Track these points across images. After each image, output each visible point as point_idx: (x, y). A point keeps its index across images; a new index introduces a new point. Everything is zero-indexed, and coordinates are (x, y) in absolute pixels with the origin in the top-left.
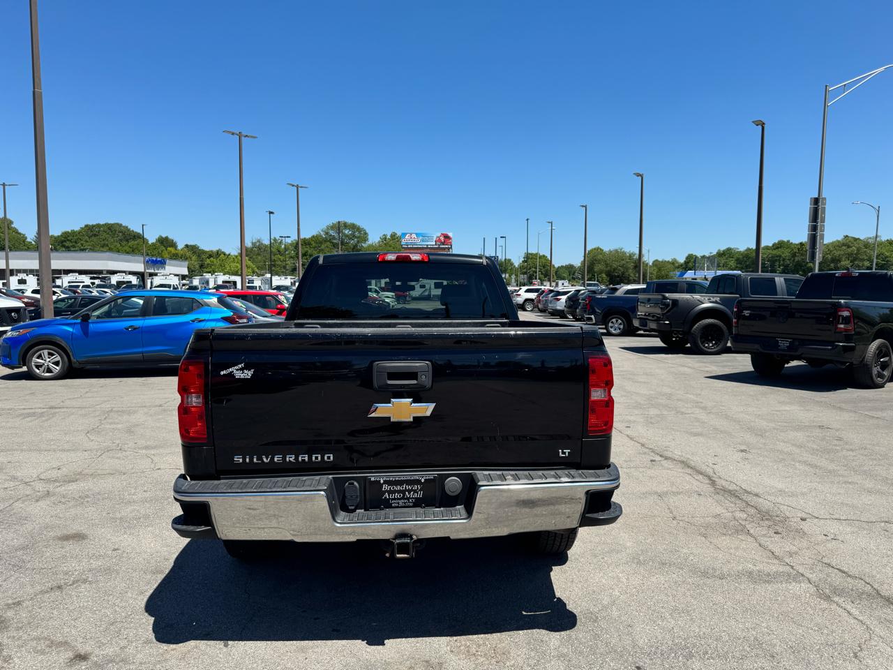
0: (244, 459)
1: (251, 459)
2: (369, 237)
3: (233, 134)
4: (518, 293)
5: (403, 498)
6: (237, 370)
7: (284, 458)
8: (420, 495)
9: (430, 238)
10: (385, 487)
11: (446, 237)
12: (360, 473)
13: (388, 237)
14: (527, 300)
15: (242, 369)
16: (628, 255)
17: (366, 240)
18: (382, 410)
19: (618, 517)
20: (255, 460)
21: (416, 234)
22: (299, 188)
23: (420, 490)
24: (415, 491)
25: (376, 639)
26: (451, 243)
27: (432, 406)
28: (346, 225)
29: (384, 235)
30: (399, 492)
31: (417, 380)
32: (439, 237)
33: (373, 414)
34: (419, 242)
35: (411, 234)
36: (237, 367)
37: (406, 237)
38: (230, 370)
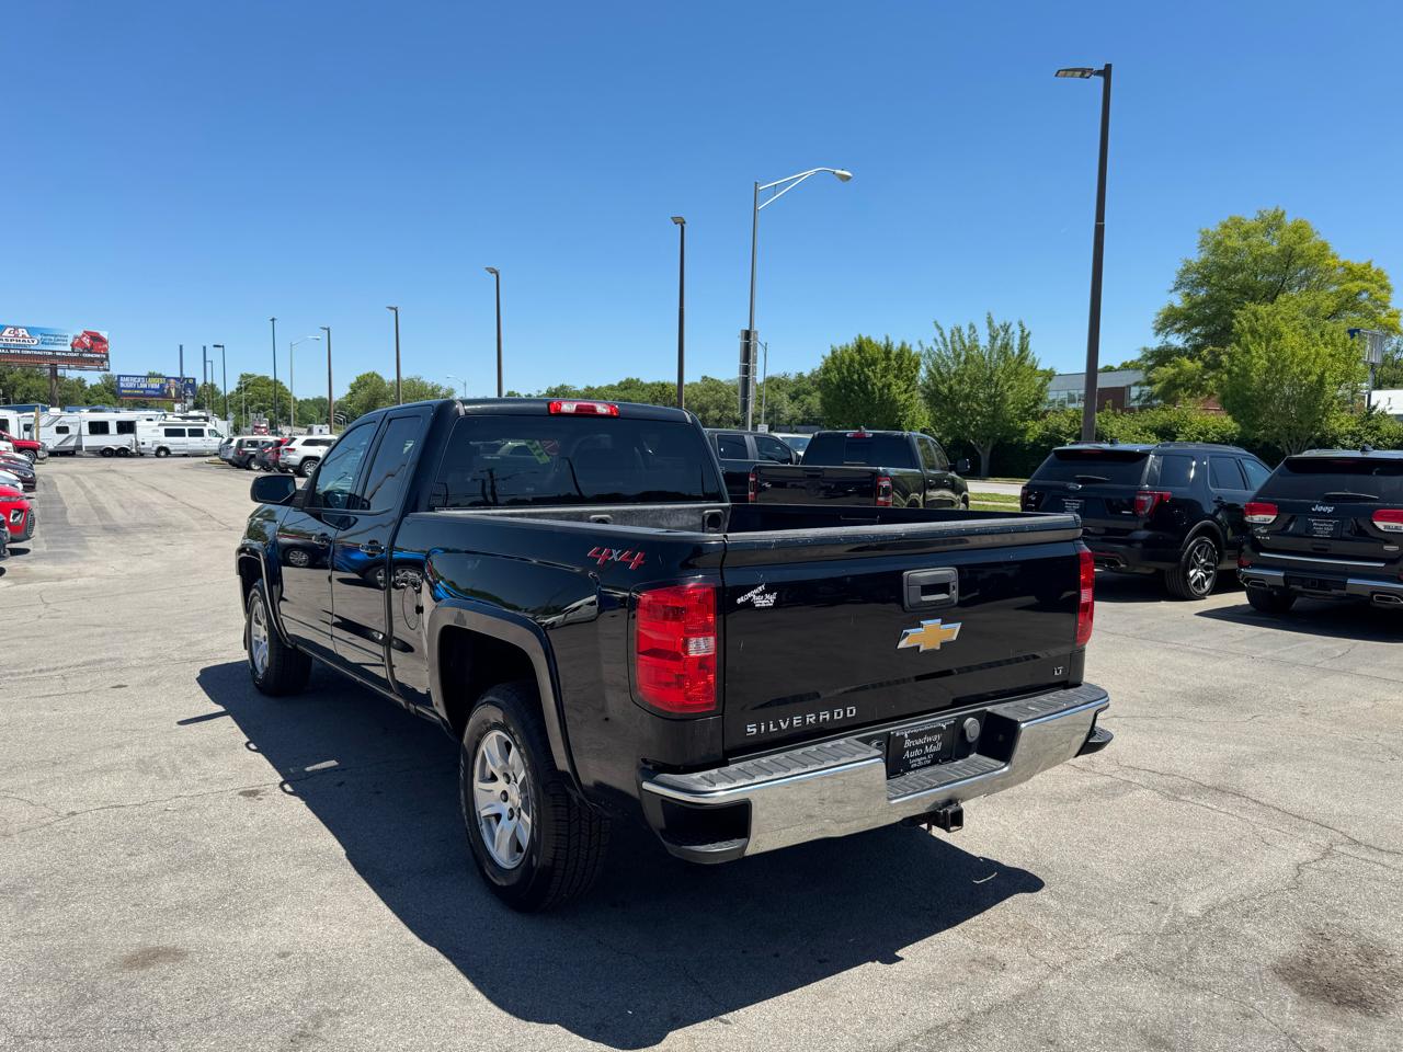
0: (759, 728)
1: (767, 727)
4: (291, 447)
5: (922, 755)
6: (757, 595)
7: (804, 720)
8: (938, 748)
9: (61, 339)
10: (908, 743)
11: (96, 338)
14: (306, 459)
15: (762, 593)
16: (430, 388)
18: (912, 637)
19: (1109, 741)
20: (771, 727)
21: (28, 329)
23: (940, 741)
24: (934, 744)
26: (106, 349)
27: (957, 626)
30: (920, 747)
31: (948, 593)
32: (80, 339)
33: (902, 644)
34: (35, 345)
35: (16, 329)
36: (756, 591)
37: (6, 333)
38: (749, 595)
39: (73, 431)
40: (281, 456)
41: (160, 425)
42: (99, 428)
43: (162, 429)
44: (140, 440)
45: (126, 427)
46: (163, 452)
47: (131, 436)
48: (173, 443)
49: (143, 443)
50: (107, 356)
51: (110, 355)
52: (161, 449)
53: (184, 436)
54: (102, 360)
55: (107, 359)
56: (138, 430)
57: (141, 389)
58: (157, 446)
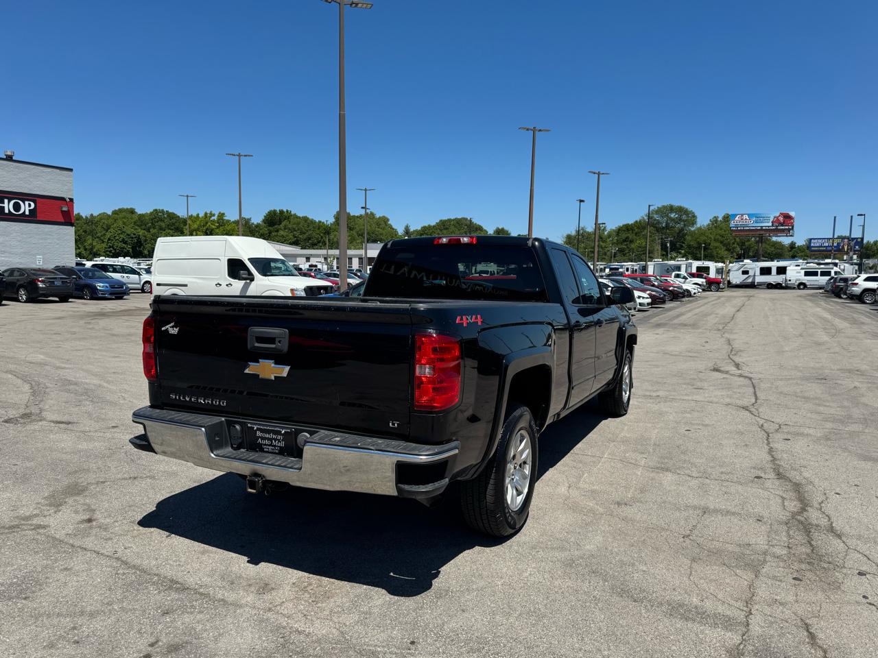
0: (176, 396)
2: (698, 220)
3: (528, 130)
4: (855, 282)
5: (271, 445)
7: (197, 400)
8: (282, 444)
9: (766, 219)
11: (787, 217)
12: (242, 419)
13: (720, 219)
14: (866, 290)
15: (172, 327)
17: (694, 223)
18: (252, 368)
20: (181, 398)
21: (748, 215)
22: (601, 175)
23: (283, 440)
24: (279, 441)
25: (254, 561)
26: (792, 223)
27: (287, 369)
28: (672, 209)
29: (715, 217)
30: (268, 439)
31: (275, 344)
32: (777, 218)
33: (247, 371)
34: (752, 224)
35: (742, 215)
36: (170, 325)
37: (737, 218)
38: (167, 327)
39: (751, 273)
40: (849, 289)
41: (802, 269)
42: (766, 271)
43: (803, 272)
44: (788, 279)
45: (781, 271)
46: (802, 286)
47: (783, 276)
48: (809, 280)
49: (790, 280)
50: (793, 227)
51: (795, 227)
52: (801, 284)
53: (817, 275)
54: (789, 230)
55: (793, 229)
56: (788, 272)
57: (825, 247)
58: (798, 282)
